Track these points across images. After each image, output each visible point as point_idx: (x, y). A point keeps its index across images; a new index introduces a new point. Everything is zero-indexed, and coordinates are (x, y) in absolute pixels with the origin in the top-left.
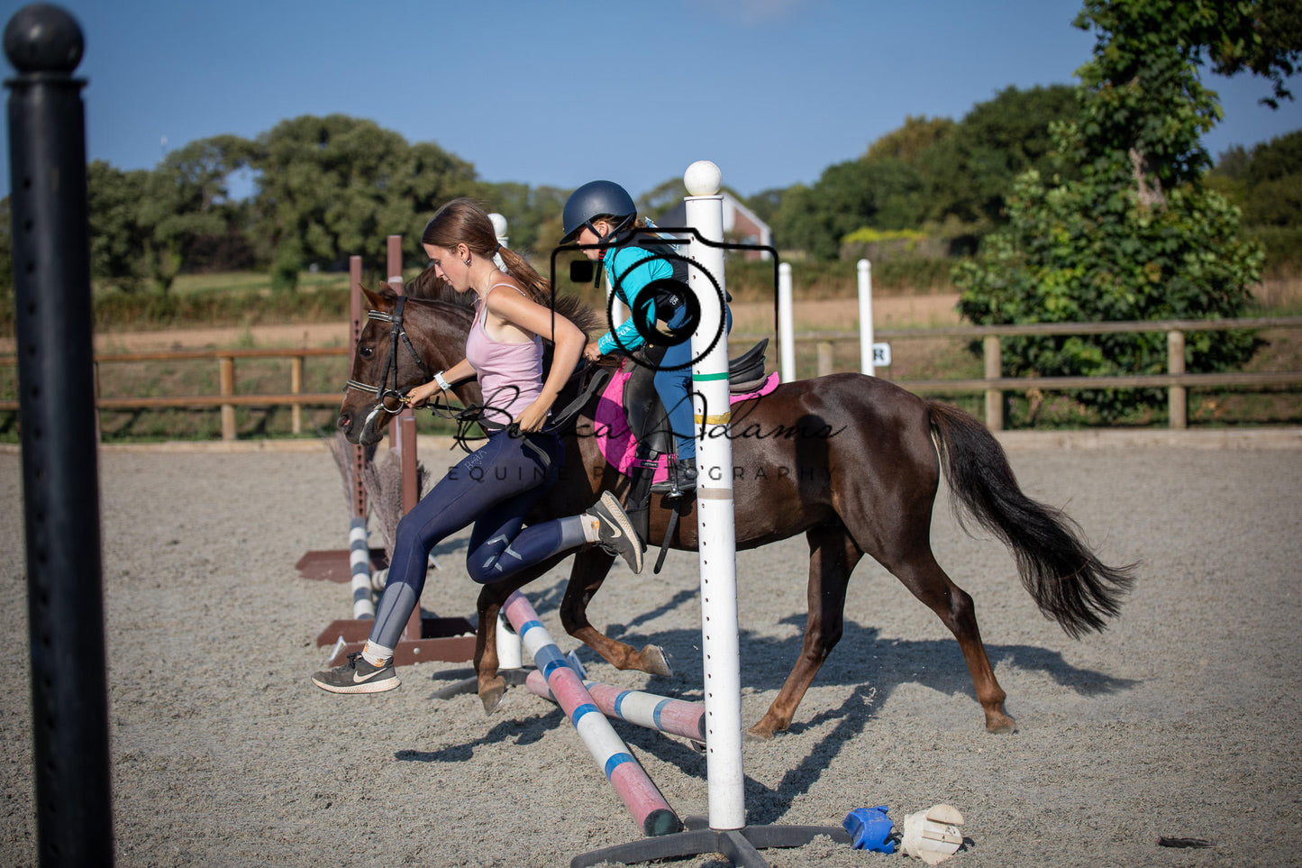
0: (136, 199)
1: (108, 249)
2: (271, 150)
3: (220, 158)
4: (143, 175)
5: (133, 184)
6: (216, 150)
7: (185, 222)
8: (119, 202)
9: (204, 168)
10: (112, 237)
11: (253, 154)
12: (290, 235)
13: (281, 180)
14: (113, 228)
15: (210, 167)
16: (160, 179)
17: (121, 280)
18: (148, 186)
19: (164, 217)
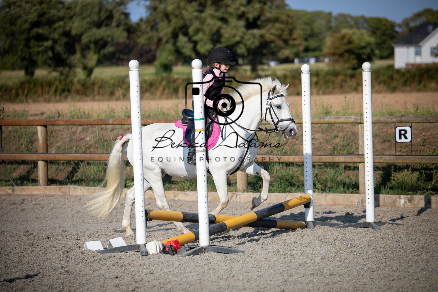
0: (71, 18)
1: (52, 48)
5: (69, 8)
7: (101, 33)
8: (60, 19)
10: (55, 41)
12: (167, 42)
13: (161, 7)
14: (56, 36)
16: (85, 6)
17: (61, 69)
19: (90, 28)
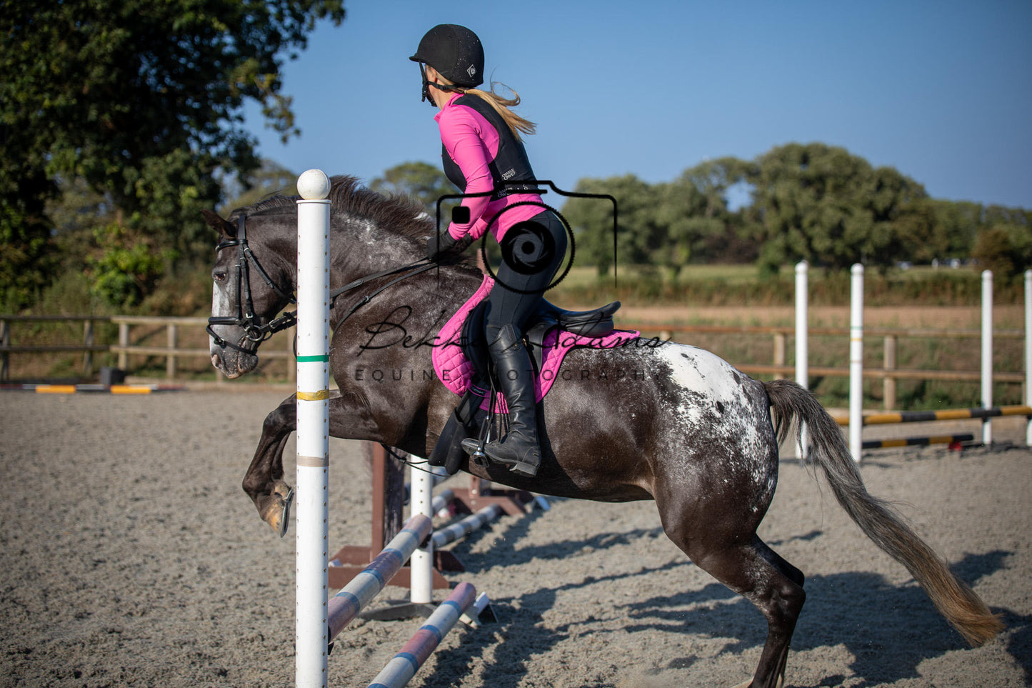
0: (656, 204)
1: (632, 243)
2: (764, 169)
3: (723, 175)
4: (663, 187)
5: (653, 193)
6: (720, 168)
7: (694, 223)
8: (643, 206)
9: (709, 181)
10: (636, 234)
11: (751, 172)
12: (776, 236)
13: (769, 193)
14: (637, 226)
15: (715, 181)
16: (677, 190)
17: (642, 267)
18: (666, 195)
19: (678, 219)
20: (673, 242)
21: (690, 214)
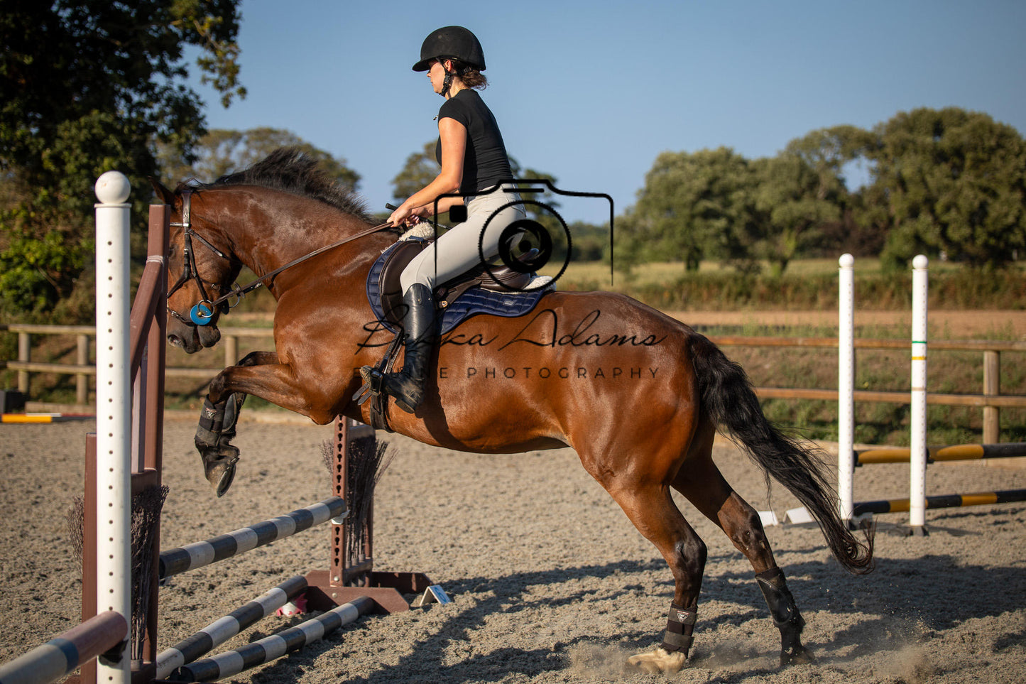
0: (756, 185)
1: (727, 231)
2: (885, 140)
3: (838, 149)
4: (764, 162)
5: (753, 171)
6: (834, 140)
7: (803, 207)
8: (740, 187)
9: (822, 157)
10: (731, 220)
11: (870, 144)
12: (902, 223)
13: (894, 170)
14: (733, 212)
15: (829, 156)
16: (778, 167)
17: (738, 261)
18: (766, 174)
19: (784, 201)
20: (778, 230)
21: (797, 198)
